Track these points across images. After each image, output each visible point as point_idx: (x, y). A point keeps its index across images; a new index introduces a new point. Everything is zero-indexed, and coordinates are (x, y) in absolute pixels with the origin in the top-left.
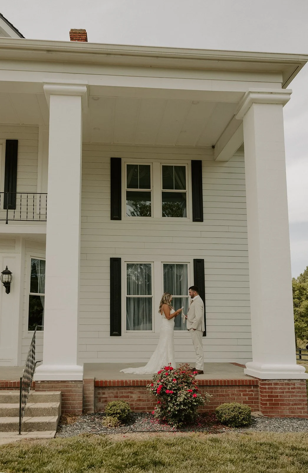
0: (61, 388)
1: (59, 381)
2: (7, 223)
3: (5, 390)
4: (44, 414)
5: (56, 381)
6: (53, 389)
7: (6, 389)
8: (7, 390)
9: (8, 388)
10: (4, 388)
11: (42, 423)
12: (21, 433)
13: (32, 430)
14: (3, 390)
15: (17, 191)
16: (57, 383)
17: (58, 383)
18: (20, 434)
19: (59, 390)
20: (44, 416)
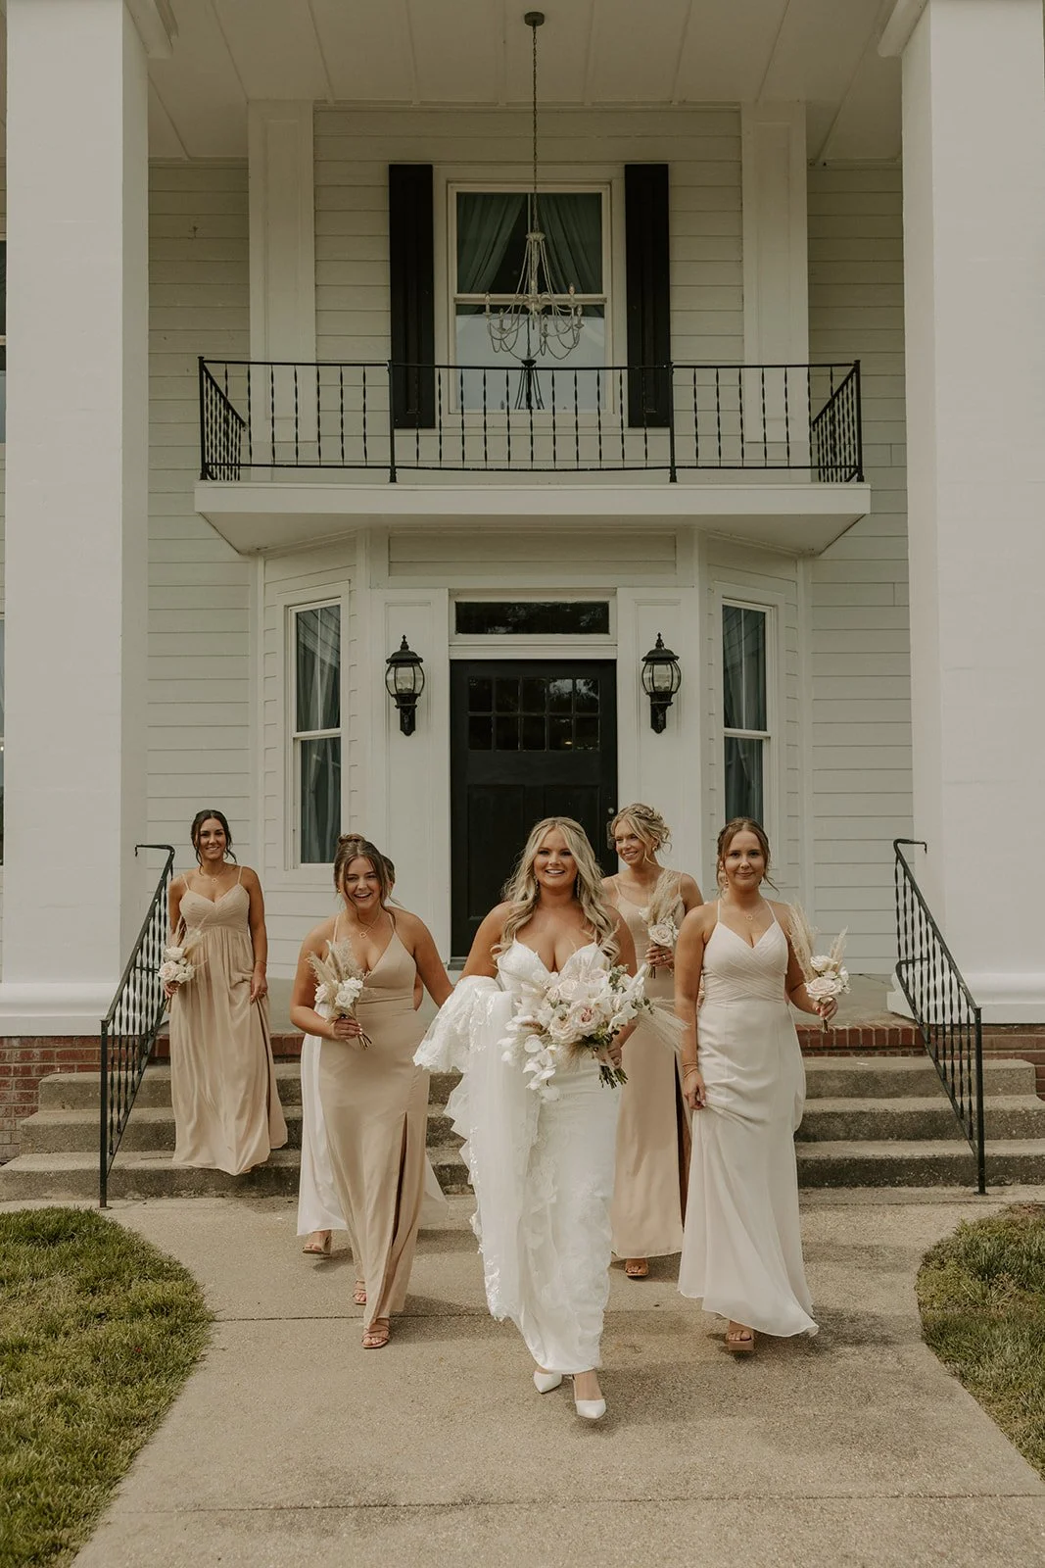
0: (1020, 1049)
1: (1014, 1025)
2: (673, 479)
3: (822, 1055)
4: (1014, 1132)
5: (1004, 1025)
6: (995, 1052)
7: (827, 1052)
8: (830, 1055)
9: (832, 1048)
10: (818, 1049)
11: (1036, 1157)
12: (988, 1190)
13: (1007, 1182)
14: (816, 1055)
15: (672, 358)
16: (1005, 1033)
17: (1011, 1033)
18: (982, 1192)
19: (1015, 1054)
20: (1012, 1137)
